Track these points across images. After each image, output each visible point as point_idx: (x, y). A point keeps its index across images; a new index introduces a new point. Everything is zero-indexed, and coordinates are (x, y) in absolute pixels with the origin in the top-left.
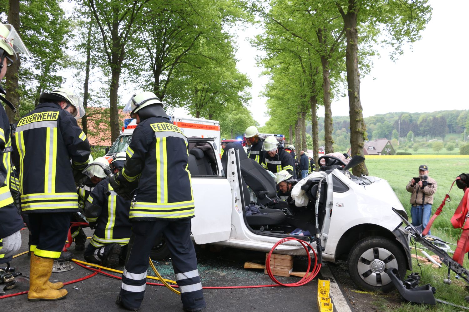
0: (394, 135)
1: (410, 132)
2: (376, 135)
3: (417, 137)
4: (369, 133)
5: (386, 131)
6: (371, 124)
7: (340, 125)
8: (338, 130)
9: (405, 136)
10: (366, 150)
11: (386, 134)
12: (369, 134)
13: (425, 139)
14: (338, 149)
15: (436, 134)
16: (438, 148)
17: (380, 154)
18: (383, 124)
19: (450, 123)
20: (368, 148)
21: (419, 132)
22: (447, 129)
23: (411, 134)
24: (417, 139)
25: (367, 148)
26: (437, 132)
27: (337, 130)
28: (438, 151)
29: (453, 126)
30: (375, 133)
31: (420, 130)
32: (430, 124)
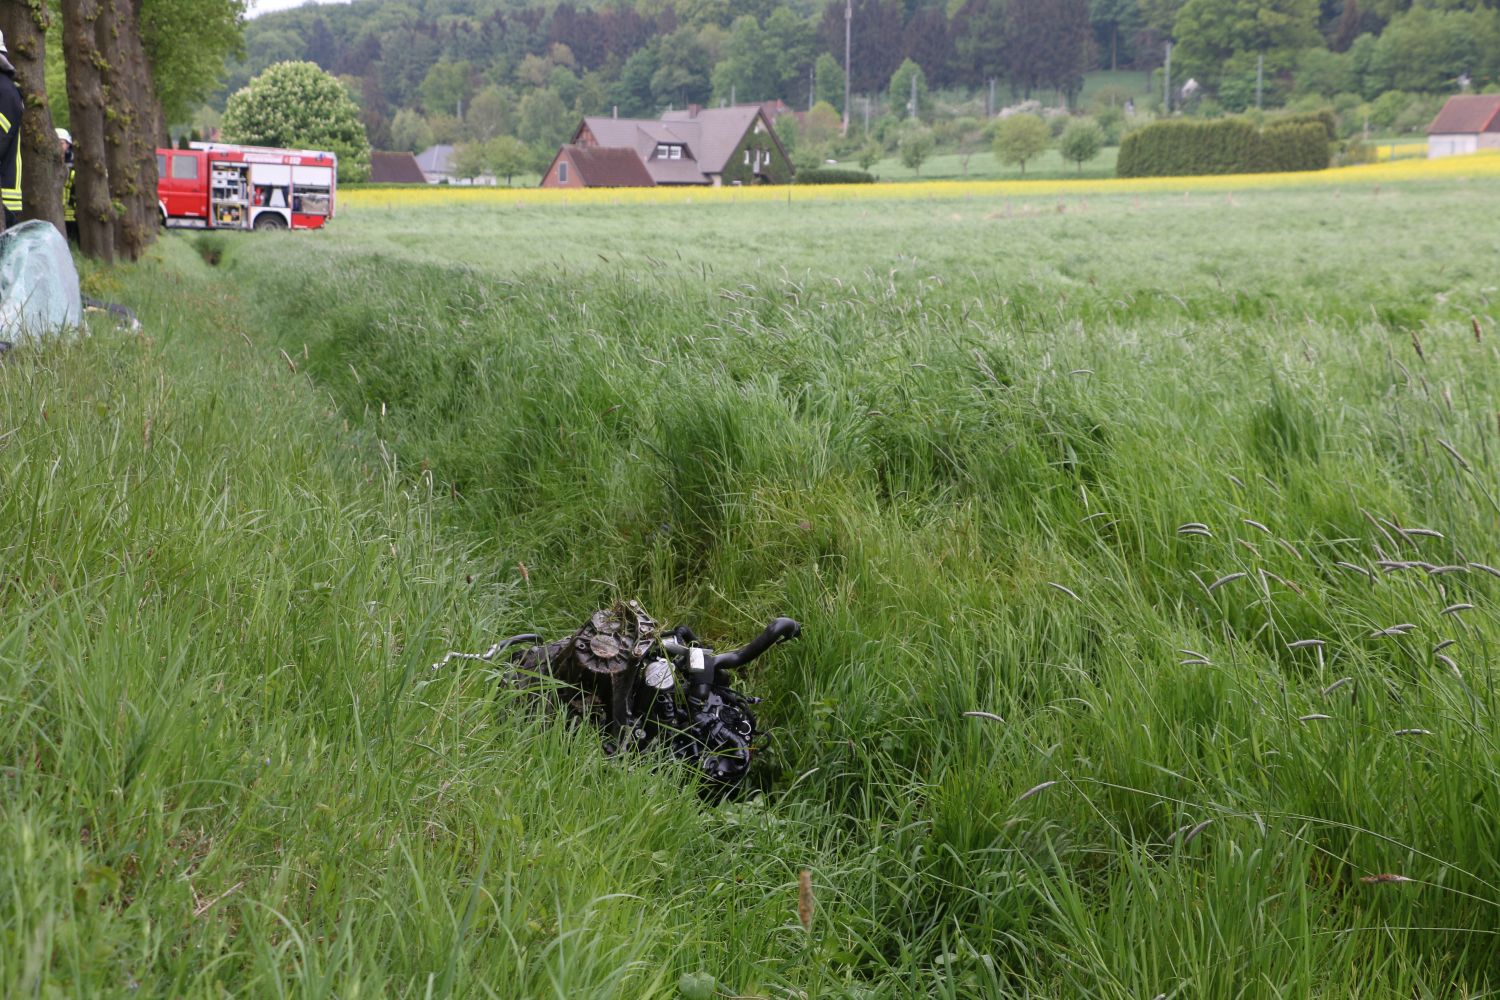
0: (825, 81)
1: (907, 65)
2: (732, 81)
3: (940, 91)
4: (692, 72)
5: (782, 57)
6: (704, 21)
7: (541, 30)
8: (529, 56)
9: (881, 88)
10: (645, 159)
11: (785, 76)
12: (697, 77)
13: (978, 102)
14: (520, 164)
15: (1034, 77)
16: (1020, 150)
17: (717, 180)
18: (769, 21)
19: (1109, 17)
20: (656, 152)
21: (949, 63)
22: (1089, 47)
23: (908, 77)
24: (941, 102)
25: (650, 150)
26: (1041, 64)
27: (521, 55)
28: (1022, 162)
29: (1121, 28)
30: (725, 75)
31: (955, 57)
32: (1009, 23)
